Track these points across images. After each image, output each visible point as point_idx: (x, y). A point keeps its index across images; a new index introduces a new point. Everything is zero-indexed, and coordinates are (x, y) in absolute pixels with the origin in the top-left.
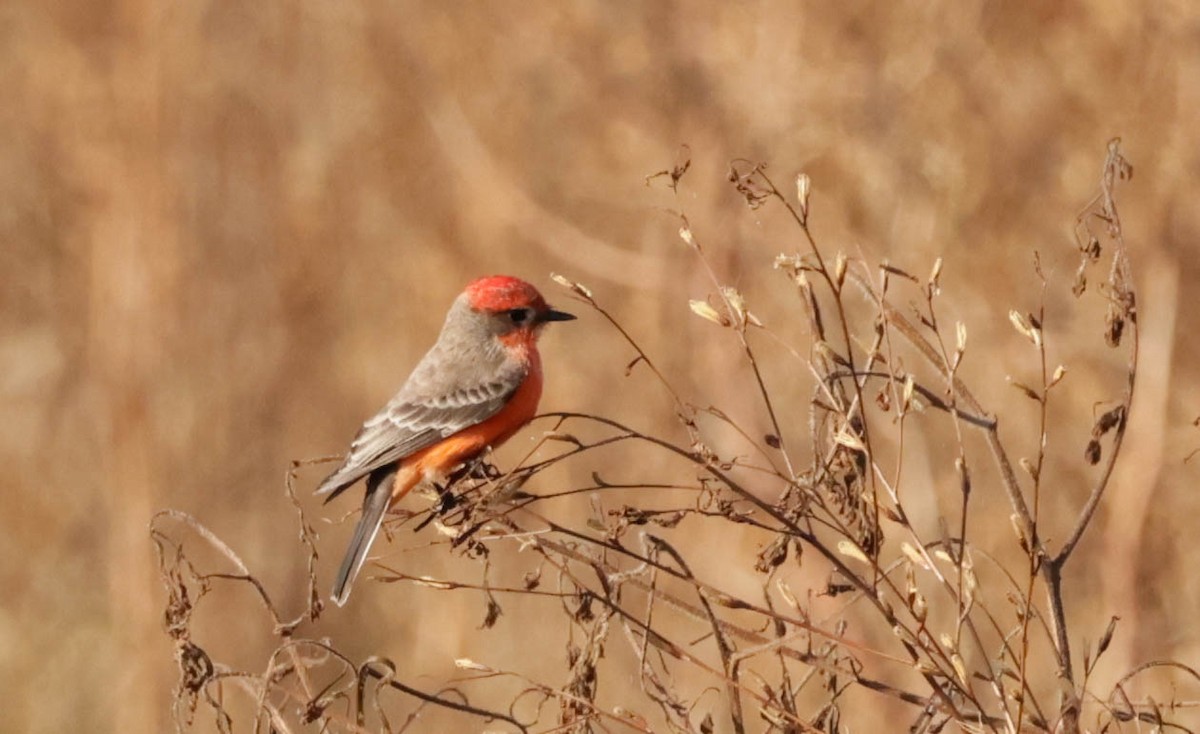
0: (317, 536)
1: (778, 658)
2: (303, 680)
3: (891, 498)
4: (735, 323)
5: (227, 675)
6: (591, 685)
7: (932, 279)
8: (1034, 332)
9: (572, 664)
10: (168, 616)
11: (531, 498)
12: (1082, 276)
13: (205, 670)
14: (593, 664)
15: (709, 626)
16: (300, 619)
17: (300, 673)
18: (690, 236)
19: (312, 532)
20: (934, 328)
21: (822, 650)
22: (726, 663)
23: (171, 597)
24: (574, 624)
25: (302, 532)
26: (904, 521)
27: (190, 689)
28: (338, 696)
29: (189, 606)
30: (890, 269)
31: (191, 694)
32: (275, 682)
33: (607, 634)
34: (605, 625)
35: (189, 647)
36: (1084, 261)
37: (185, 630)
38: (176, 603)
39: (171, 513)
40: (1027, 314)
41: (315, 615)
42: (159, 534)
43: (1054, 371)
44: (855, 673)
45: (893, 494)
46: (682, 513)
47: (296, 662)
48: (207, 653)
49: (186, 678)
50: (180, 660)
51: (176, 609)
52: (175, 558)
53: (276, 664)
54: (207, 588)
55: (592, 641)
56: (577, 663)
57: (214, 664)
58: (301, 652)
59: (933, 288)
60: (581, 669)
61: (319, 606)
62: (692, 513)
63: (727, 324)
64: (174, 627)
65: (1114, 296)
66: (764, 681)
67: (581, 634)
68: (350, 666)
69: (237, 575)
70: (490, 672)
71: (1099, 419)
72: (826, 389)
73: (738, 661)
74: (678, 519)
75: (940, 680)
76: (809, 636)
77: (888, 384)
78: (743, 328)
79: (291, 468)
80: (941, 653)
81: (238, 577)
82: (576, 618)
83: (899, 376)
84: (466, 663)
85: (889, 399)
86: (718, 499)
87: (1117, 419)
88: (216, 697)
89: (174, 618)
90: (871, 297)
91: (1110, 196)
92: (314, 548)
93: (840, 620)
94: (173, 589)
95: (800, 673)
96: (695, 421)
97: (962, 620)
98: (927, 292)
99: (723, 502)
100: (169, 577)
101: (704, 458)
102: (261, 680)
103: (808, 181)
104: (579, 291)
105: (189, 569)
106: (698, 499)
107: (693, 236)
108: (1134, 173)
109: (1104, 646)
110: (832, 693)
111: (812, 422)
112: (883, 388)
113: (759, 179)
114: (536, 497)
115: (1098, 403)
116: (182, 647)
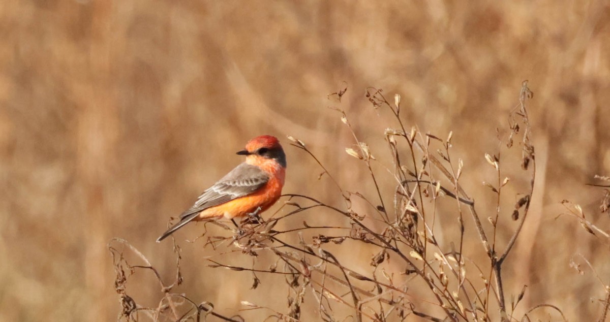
0: (181, 249)
1: (379, 303)
2: (174, 311)
3: (430, 233)
4: (365, 158)
5: (141, 309)
6: (298, 314)
7: (448, 140)
8: (495, 163)
9: (290, 305)
10: (116, 284)
11: (276, 233)
12: (511, 139)
13: (132, 307)
14: (299, 305)
15: (349, 290)
16: (173, 285)
17: (173, 308)
18: (346, 120)
19: (179, 247)
20: (449, 161)
21: (397, 300)
22: (356, 305)
23: (118, 276)
24: (290, 288)
25: (174, 248)
26: (435, 244)
27: (126, 315)
28: (189, 318)
29: (125, 279)
30: (430, 136)
31: (126, 317)
32: (162, 312)
33: (305, 292)
34: (304, 289)
35: (125, 296)
36: (512, 133)
37: (123, 290)
38: (120, 278)
39: (118, 240)
40: (493, 155)
41: (180, 283)
42: (113, 249)
43: (504, 180)
44: (412, 309)
45: (431, 232)
46: (344, 238)
47: (171, 304)
48: (134, 299)
49: (124, 310)
50: (122, 302)
51: (120, 280)
52: (119, 259)
53: (163, 304)
54: (133, 272)
55: (299, 296)
56: (292, 305)
57: (137, 305)
58: (173, 300)
59: (448, 144)
60: (294, 307)
61: (181, 279)
62: (348, 238)
63: (362, 158)
64: (119, 288)
65: (525, 148)
66: (374, 311)
67: (294, 291)
68: (195, 306)
69: (146, 266)
70: (256, 307)
71: (518, 201)
72: (402, 187)
73: (361, 305)
74: (342, 241)
75: (451, 311)
76: (392, 293)
77: (428, 185)
78: (368, 160)
79: (170, 221)
80: (453, 300)
81: (146, 267)
82: (291, 286)
83: (434, 182)
84: (246, 303)
85: (429, 193)
86: (359, 233)
87: (526, 201)
88: (135, 318)
89: (119, 284)
90: (420, 149)
91: (523, 105)
92: (179, 255)
93: (406, 287)
94: (119, 272)
95: (388, 310)
96: (350, 199)
97: (461, 287)
98: (446, 146)
99: (361, 234)
100: (117, 267)
101: (351, 215)
102: (156, 311)
103: (400, 97)
104: (299, 143)
105: (125, 263)
106: (350, 233)
107: (347, 120)
108: (534, 95)
109: (521, 297)
110: (401, 318)
111: (395, 201)
112: (425, 187)
113: (378, 96)
114: (279, 233)
115: (518, 194)
116: (122, 297)
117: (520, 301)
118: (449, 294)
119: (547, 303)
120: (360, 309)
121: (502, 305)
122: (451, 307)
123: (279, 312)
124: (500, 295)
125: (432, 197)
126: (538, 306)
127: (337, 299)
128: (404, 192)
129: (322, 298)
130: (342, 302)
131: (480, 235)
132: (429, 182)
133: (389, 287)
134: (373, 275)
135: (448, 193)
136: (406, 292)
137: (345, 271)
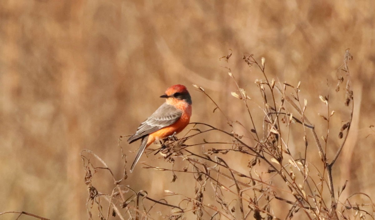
0: (127, 157)
1: (253, 191)
2: (122, 197)
4: (243, 98)
5: (101, 195)
6: (202, 198)
7: (298, 87)
8: (326, 101)
9: (196, 193)
10: (85, 178)
11: (186, 146)
12: (338, 86)
13: (96, 194)
14: (202, 193)
15: (234, 182)
16: (121, 180)
17: (121, 195)
19: (125, 155)
20: (298, 100)
21: (265, 189)
22: (239, 192)
23: (86, 174)
24: (197, 182)
25: (122, 156)
26: (289, 154)
27: (92, 199)
28: (131, 201)
29: (91, 176)
30: (286, 84)
31: (92, 200)
32: (114, 197)
33: (206, 184)
34: (205, 182)
35: (91, 187)
36: (339, 83)
37: (90, 183)
38: (88, 175)
39: (87, 151)
40: (324, 96)
41: (126, 178)
42: (83, 156)
43: (331, 112)
44: (275, 195)
45: (286, 146)
46: (228, 150)
47: (120, 191)
48: (96, 189)
49: (90, 196)
50: (89, 191)
51: (88, 177)
52: (88, 162)
53: (114, 192)
54: (96, 171)
55: (202, 187)
56: (197, 192)
57: (98, 192)
58: (121, 189)
59: (298, 89)
60: (199, 194)
61: (127, 176)
62: (231, 150)
63: (241, 99)
64: (87, 182)
65: (347, 92)
66: (249, 196)
67: (199, 184)
68: (135, 193)
70: (174, 194)
71: (342, 126)
72: (268, 117)
73: (242, 192)
74: (227, 152)
75: (299, 197)
76: (262, 185)
77: (285, 116)
78: (245, 100)
79: (120, 138)
80: (299, 189)
81: (105, 168)
82: (197, 180)
83: (288, 114)
84: (167, 191)
85: (285, 120)
86: (238, 146)
87: (347, 126)
88: (98, 201)
89: (87, 179)
90: (280, 92)
91: (346, 65)
92: (126, 160)
93: (271, 181)
94: (87, 172)
95: (259, 195)
96: (232, 125)
97: (305, 181)
98: (296, 91)
99: (239, 147)
100: (86, 168)
101: (234, 135)
102: (111, 196)
103: (265, 59)
104: (201, 89)
105: (91, 166)
106: (233, 147)
107: (232, 74)
108: (353, 58)
109: (344, 189)
110: (268, 201)
111: (263, 126)
112: (283, 117)
113: (251, 59)
114: (188, 146)
115: (343, 121)
116: (89, 187)
117: (344, 191)
118: (296, 186)
119: (361, 191)
120: (241, 195)
121: (332, 193)
122: (298, 194)
123: (189, 197)
124: (331, 187)
125: (287, 123)
126: (355, 194)
127: (226, 189)
128: (269, 120)
129: (216, 188)
130: (229, 191)
131: (319, 148)
132: (285, 114)
133: (259, 181)
134: (249, 173)
135: (297, 121)
136: (271, 185)
137: (231, 171)
